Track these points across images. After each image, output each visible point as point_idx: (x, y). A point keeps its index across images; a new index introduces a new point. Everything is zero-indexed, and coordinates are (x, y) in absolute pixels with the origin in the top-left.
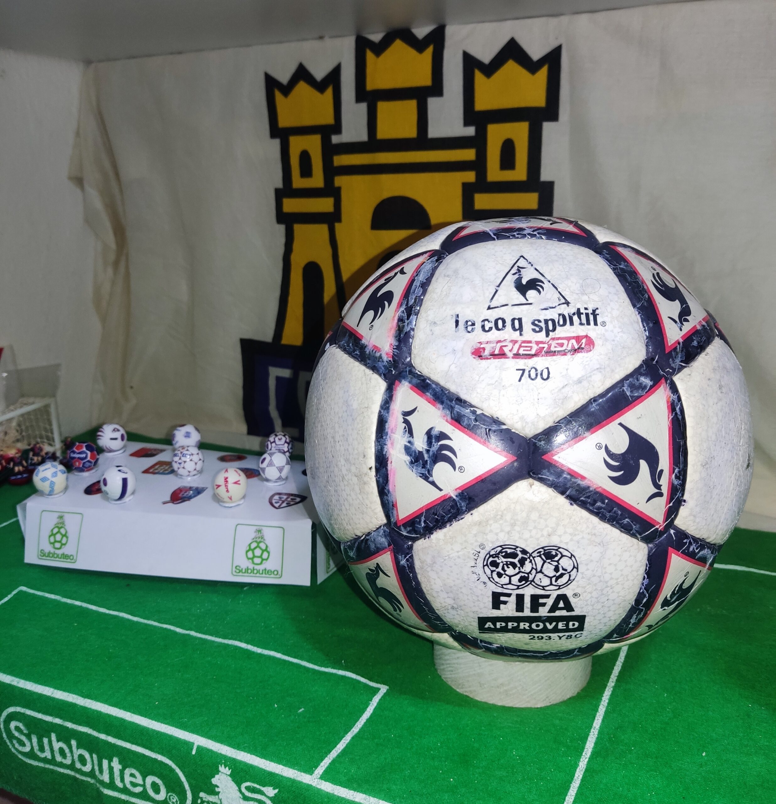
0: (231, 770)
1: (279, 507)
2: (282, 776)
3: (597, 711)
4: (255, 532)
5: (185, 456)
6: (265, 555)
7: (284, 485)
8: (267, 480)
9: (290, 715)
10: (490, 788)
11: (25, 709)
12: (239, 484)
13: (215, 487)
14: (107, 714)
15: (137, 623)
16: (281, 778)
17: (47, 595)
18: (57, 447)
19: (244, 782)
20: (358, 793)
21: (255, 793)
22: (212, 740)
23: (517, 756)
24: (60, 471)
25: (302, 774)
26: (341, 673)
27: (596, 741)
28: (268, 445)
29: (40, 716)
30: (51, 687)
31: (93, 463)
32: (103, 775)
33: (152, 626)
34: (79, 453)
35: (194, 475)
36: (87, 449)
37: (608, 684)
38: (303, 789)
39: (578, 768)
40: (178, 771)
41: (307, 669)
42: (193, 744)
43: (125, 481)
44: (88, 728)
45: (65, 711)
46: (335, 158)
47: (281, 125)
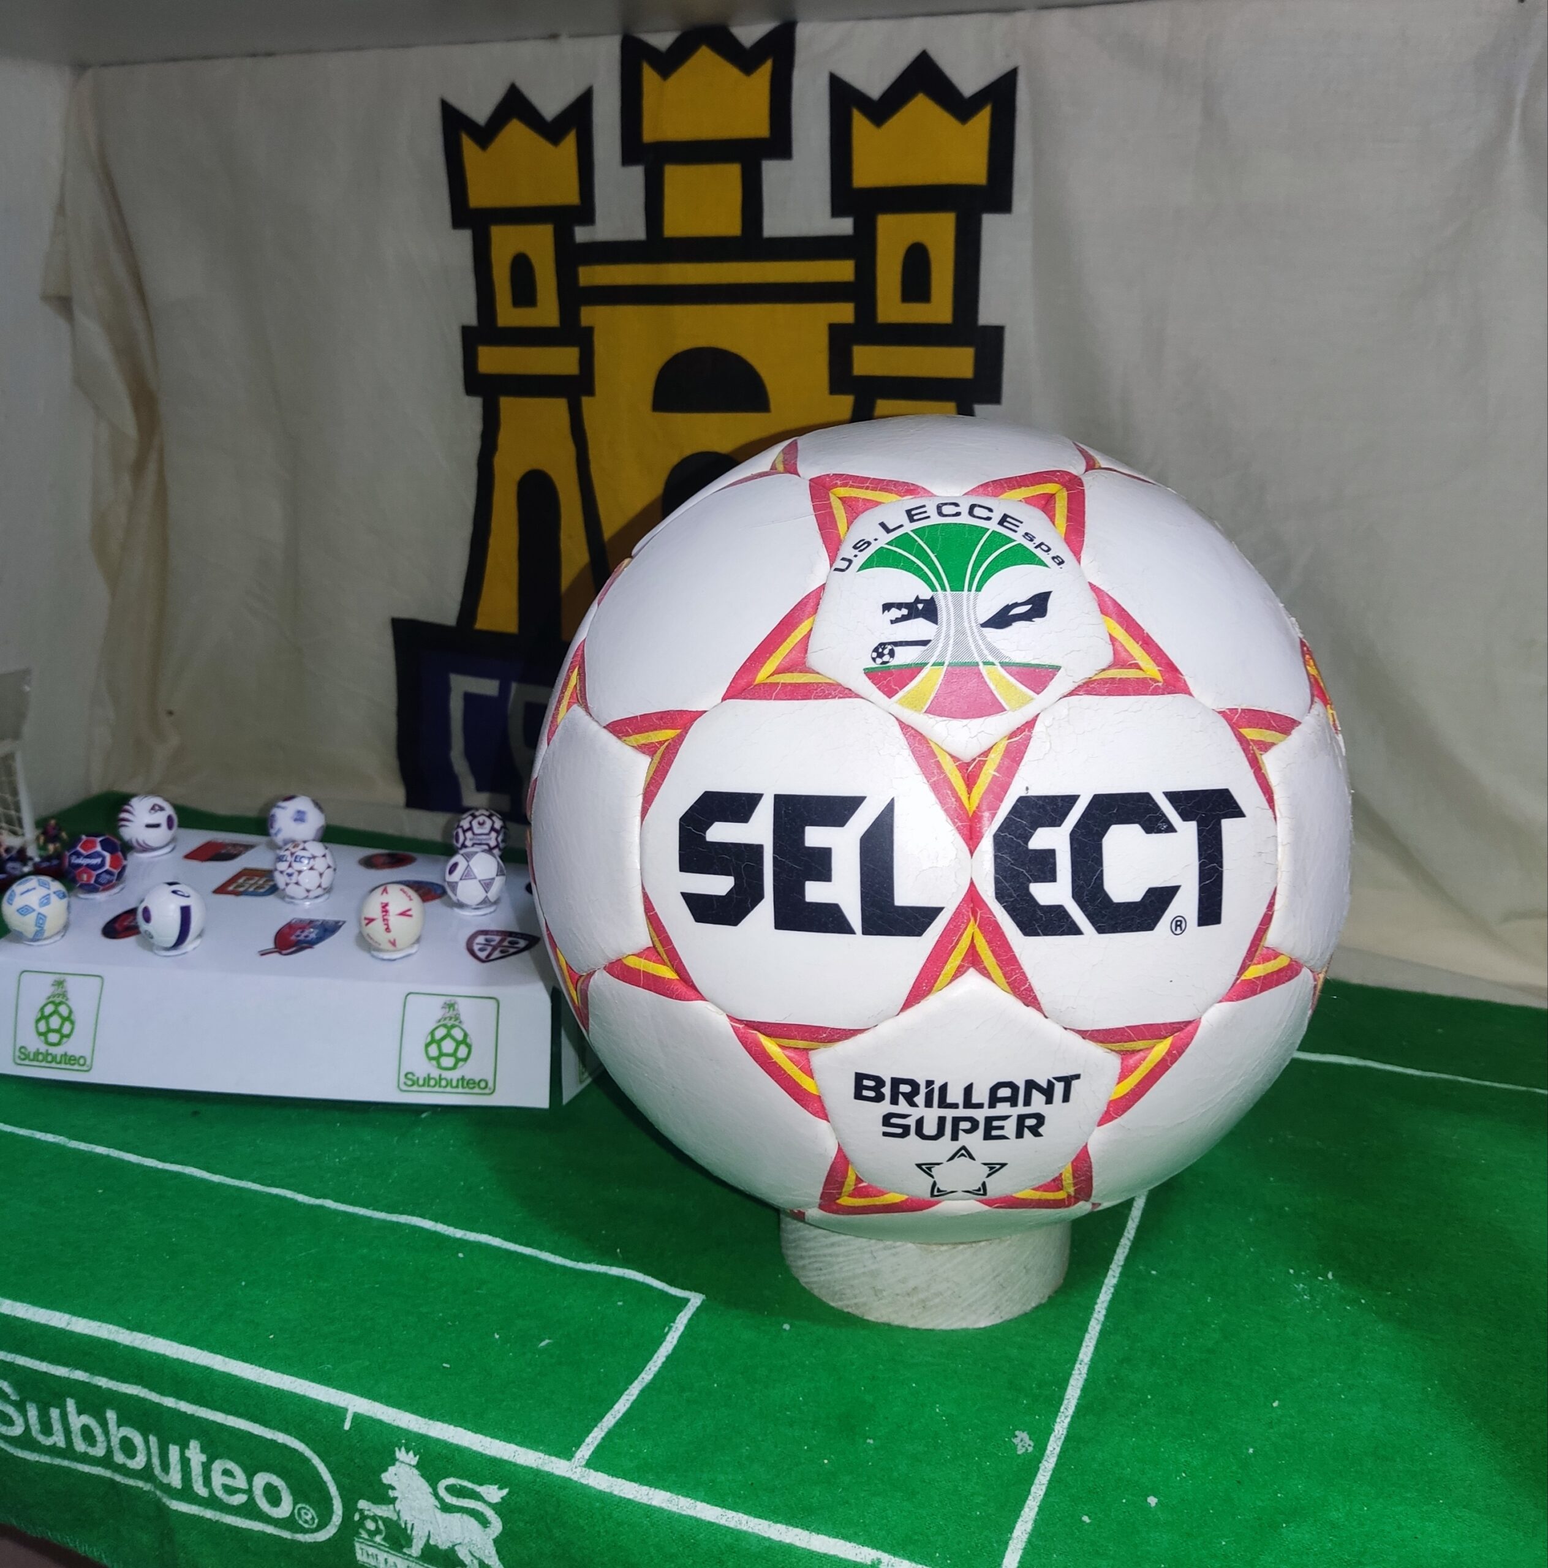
0: (418, 1457)
1: (487, 960)
2: (515, 1465)
3: (1086, 1330)
4: (443, 1008)
5: (300, 862)
6: (462, 1051)
7: (493, 914)
8: (461, 905)
9: (524, 1354)
10: (895, 1474)
11: (13, 1355)
12: (410, 916)
13: (364, 922)
14: (177, 1359)
15: (220, 1185)
16: (513, 1468)
17: (39, 1135)
18: (28, 837)
19: (445, 1478)
20: (657, 1490)
21: (464, 1497)
22: (382, 1403)
23: (942, 1416)
24: (55, 893)
25: (553, 1458)
26: (615, 1271)
27: (1084, 1386)
28: (457, 834)
29: (43, 1367)
30: (65, 1312)
31: (116, 875)
32: (170, 1474)
33: (250, 1191)
34: (89, 857)
35: (317, 897)
36: (104, 849)
37: (1106, 1281)
38: (555, 1486)
39: (1053, 1435)
40: (316, 1461)
41: (553, 1267)
42: (345, 1410)
43: (185, 912)
44: (140, 1387)
45: (95, 1356)
46: (582, 270)
47: (473, 203)
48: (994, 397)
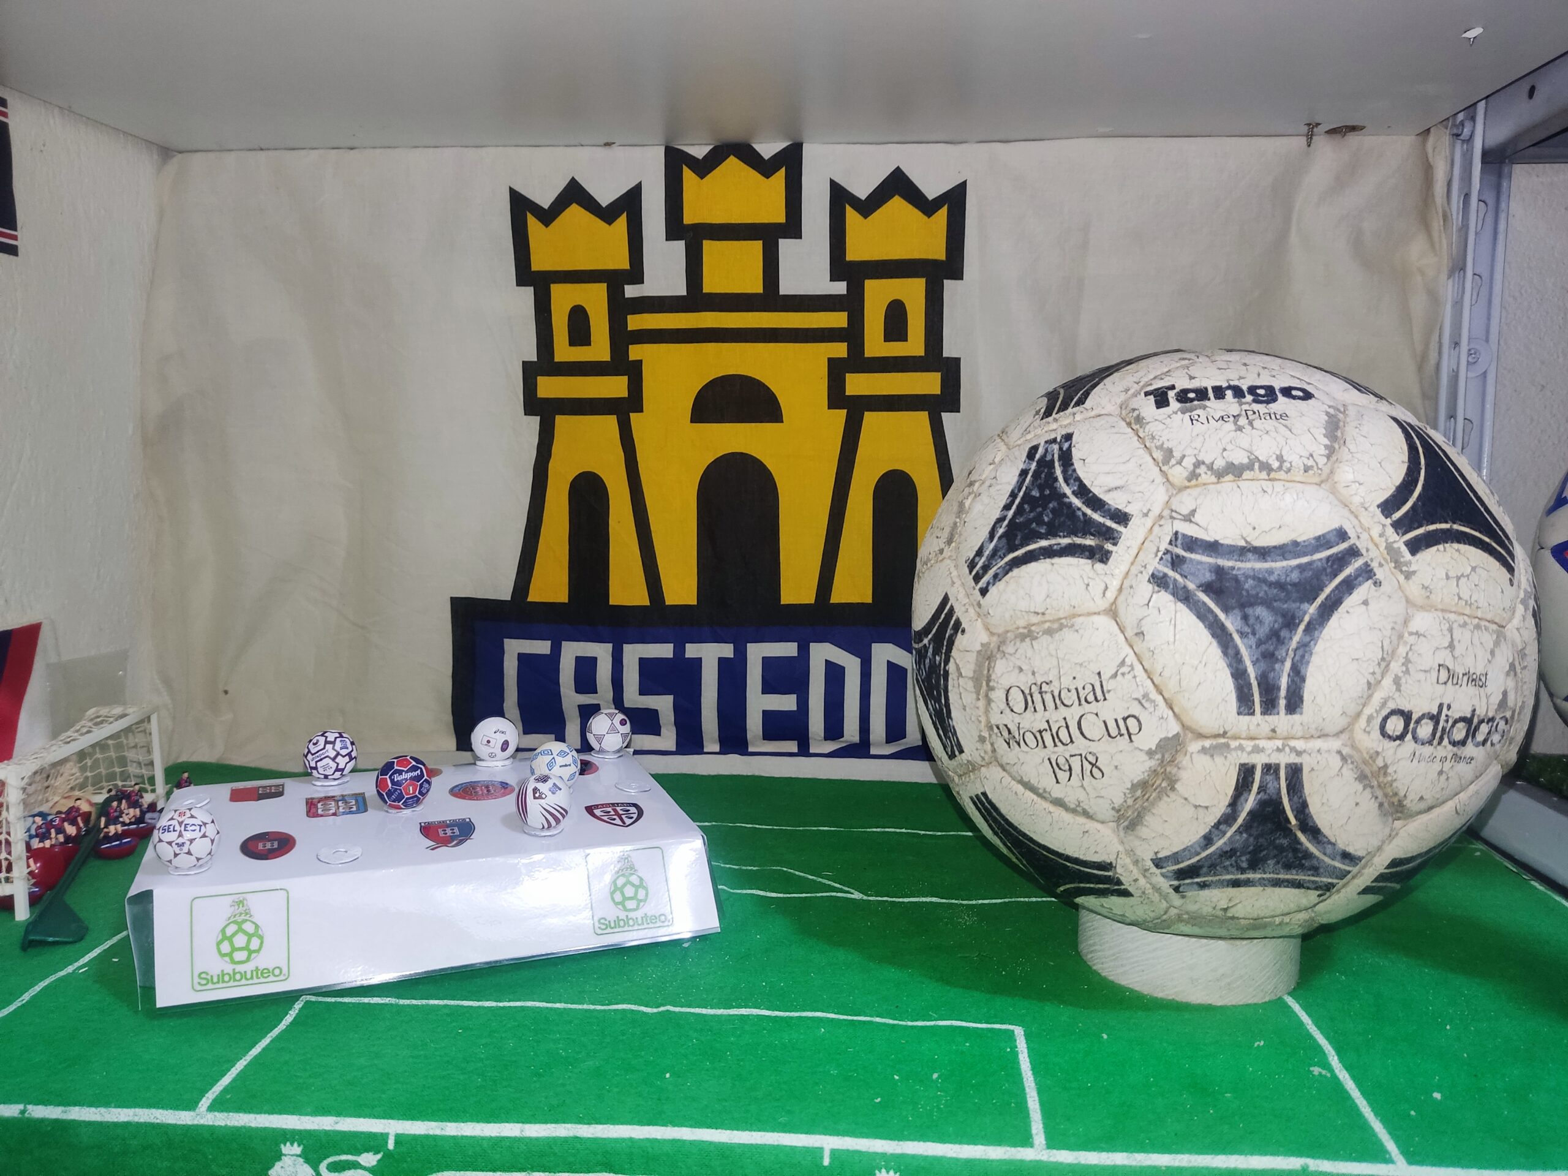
0: (898, 1173)
2: (988, 1161)
9: (928, 1085)
11: (463, 1172)
14: (644, 1139)
16: (988, 1164)
20: (1115, 1153)
22: (849, 1136)
25: (1019, 1149)
30: (511, 1122)
38: (1031, 1168)
39: (1334, 1068)
42: (822, 1149)
45: (555, 1154)
46: (629, 317)
47: (535, 267)
48: (955, 408)
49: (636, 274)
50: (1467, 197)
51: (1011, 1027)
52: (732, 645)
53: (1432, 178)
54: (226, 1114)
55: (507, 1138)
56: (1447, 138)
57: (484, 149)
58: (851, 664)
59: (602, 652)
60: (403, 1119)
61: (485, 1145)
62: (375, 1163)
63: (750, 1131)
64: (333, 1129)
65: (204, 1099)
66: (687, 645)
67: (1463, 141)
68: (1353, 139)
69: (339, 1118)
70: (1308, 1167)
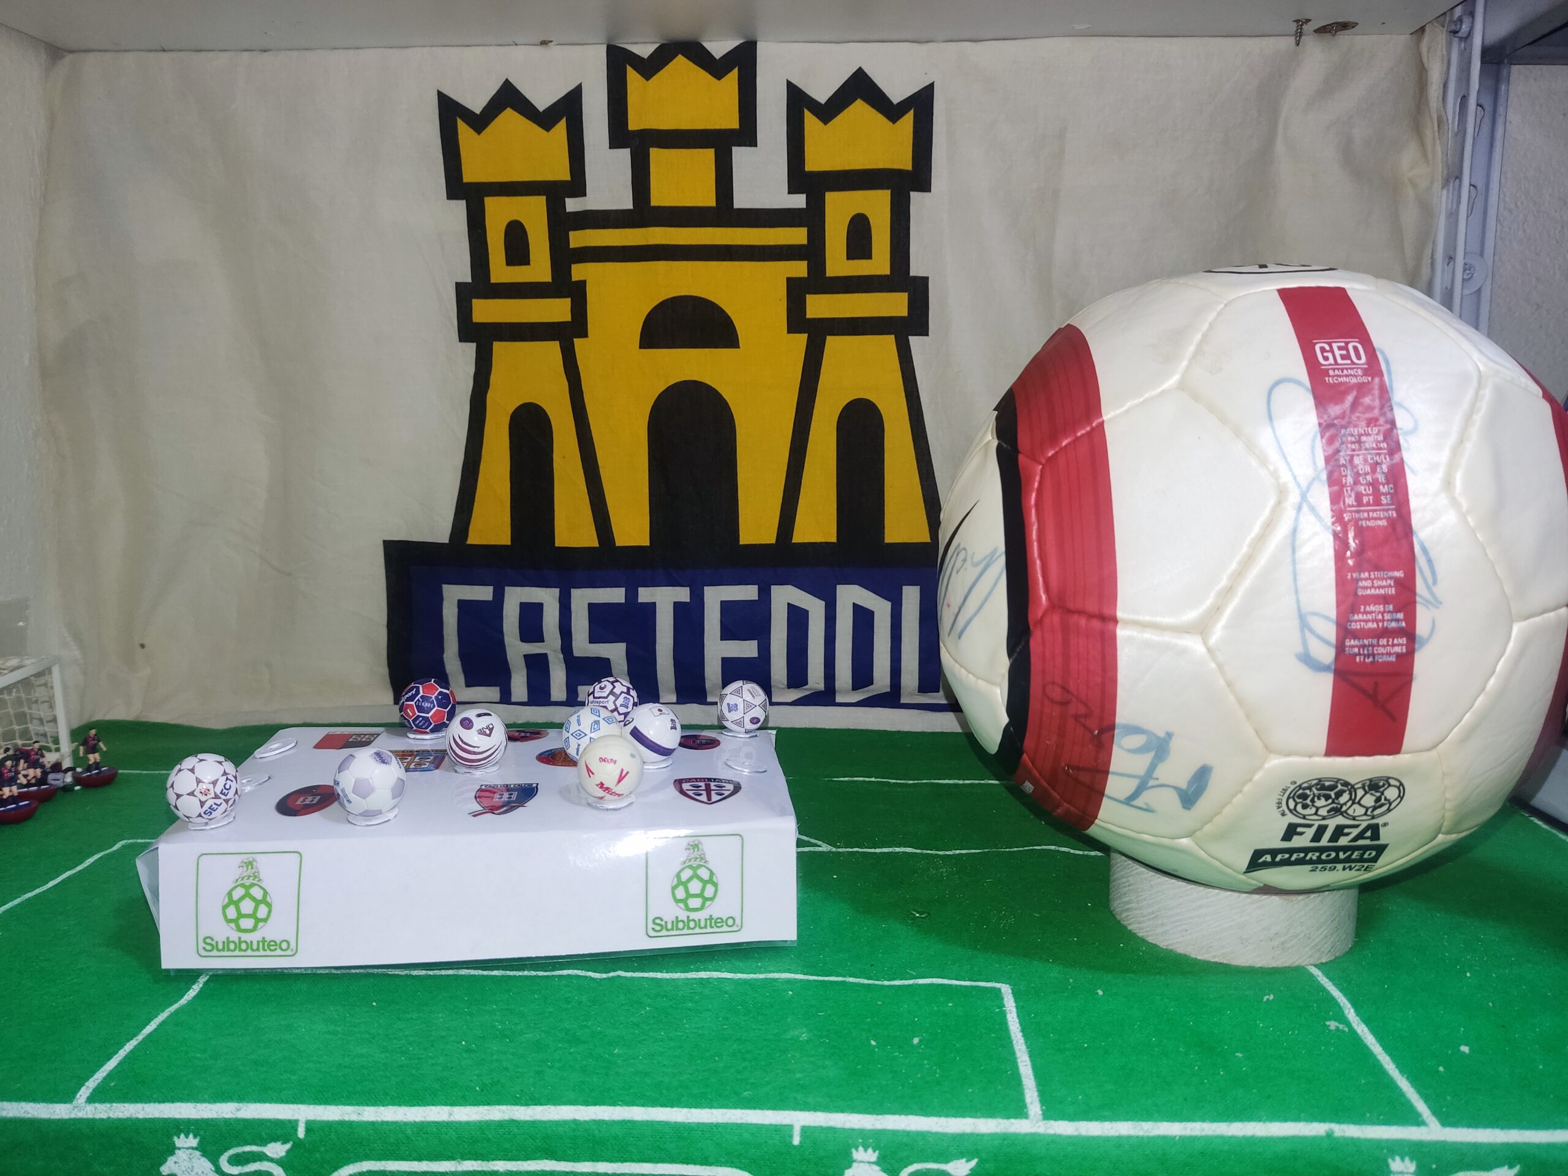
0: (877, 1152)
11: (383, 1162)
14: (592, 1121)
19: (906, 1167)
20: (1120, 1122)
22: (822, 1112)
25: (1012, 1121)
26: (921, 981)
30: (440, 1105)
42: (790, 1127)
44: (545, 1160)
45: (489, 1140)
46: (572, 235)
47: (468, 177)
48: (923, 331)
49: (577, 185)
50: (1464, 99)
51: (997, 985)
52: (688, 588)
53: (1426, 81)
54: (108, 1105)
55: (433, 1122)
56: (1444, 36)
57: (410, 50)
58: (815, 608)
59: (548, 597)
60: (315, 1104)
61: (409, 1132)
62: (283, 1154)
63: (711, 1108)
64: (234, 1116)
65: (83, 1089)
66: (640, 589)
67: (1461, 39)
68: (1344, 39)
69: (241, 1105)
70: (1333, 1132)
